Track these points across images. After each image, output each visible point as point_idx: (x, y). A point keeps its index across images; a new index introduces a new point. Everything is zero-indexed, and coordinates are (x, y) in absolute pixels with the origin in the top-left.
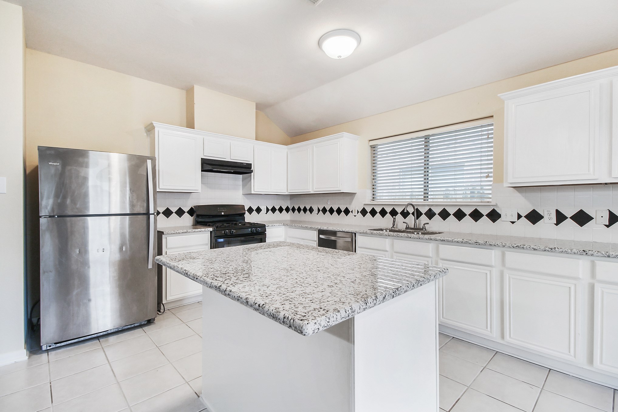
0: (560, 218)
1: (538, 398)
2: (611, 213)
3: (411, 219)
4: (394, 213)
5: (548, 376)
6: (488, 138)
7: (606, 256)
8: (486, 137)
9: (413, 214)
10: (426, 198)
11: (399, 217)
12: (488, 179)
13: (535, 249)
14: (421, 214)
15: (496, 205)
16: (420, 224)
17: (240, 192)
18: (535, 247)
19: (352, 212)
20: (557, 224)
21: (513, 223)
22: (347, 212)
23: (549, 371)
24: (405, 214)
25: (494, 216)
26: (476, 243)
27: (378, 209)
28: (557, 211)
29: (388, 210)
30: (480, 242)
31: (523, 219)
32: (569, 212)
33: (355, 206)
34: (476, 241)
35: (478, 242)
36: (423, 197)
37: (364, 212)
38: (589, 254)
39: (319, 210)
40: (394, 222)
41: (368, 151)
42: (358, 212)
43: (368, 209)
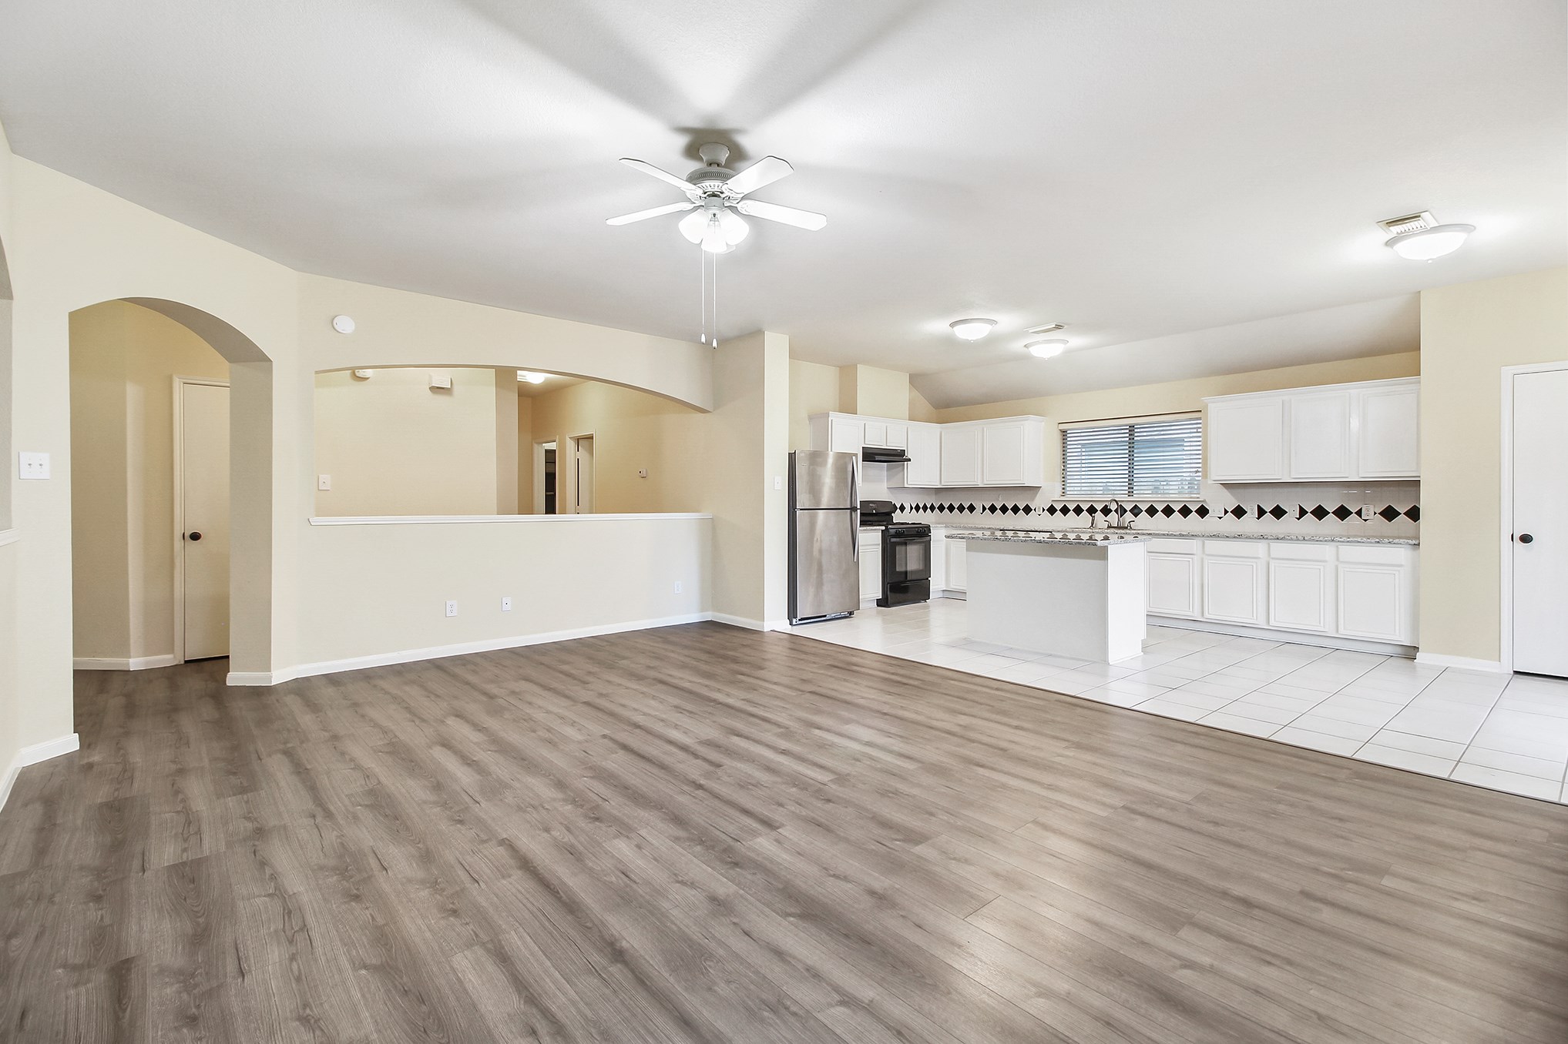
0: (1261, 512)
2: (1301, 509)
3: (1113, 518)
4: (1092, 510)
9: (1116, 511)
10: (1130, 493)
11: (1099, 515)
14: (1126, 511)
15: (1204, 501)
16: (1124, 522)
17: (885, 485)
19: (1035, 510)
20: (1258, 519)
21: (1220, 518)
22: (1027, 510)
24: (1106, 511)
25: (1203, 512)
27: (1071, 507)
28: (1258, 506)
29: (1085, 507)
31: (1230, 514)
32: (1268, 508)
33: (1040, 502)
36: (1127, 492)
37: (1052, 510)
39: (984, 509)
40: (1093, 520)
41: (1058, 437)
42: (1044, 510)
43: (1058, 507)
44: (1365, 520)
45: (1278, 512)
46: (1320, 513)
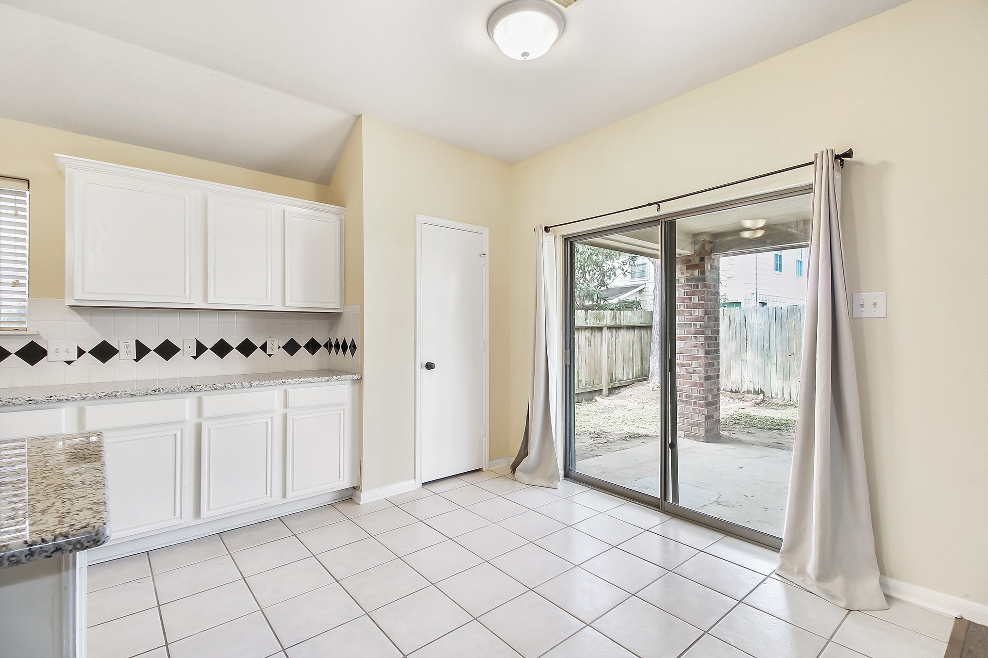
0: (142, 350)
1: (155, 586)
2: (198, 343)
5: (149, 560)
6: (16, 215)
7: (214, 389)
8: (13, 212)
12: (17, 288)
13: (132, 395)
15: (37, 335)
18: (133, 392)
20: (137, 360)
21: (69, 363)
23: (148, 554)
26: (30, 402)
28: (137, 341)
30: (37, 398)
31: (87, 356)
32: (152, 344)
34: (29, 397)
35: (32, 400)
38: (197, 390)
44: (270, 355)
45: (167, 350)
46: (222, 349)
